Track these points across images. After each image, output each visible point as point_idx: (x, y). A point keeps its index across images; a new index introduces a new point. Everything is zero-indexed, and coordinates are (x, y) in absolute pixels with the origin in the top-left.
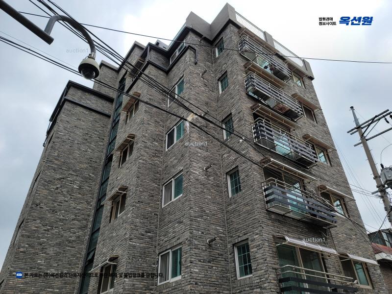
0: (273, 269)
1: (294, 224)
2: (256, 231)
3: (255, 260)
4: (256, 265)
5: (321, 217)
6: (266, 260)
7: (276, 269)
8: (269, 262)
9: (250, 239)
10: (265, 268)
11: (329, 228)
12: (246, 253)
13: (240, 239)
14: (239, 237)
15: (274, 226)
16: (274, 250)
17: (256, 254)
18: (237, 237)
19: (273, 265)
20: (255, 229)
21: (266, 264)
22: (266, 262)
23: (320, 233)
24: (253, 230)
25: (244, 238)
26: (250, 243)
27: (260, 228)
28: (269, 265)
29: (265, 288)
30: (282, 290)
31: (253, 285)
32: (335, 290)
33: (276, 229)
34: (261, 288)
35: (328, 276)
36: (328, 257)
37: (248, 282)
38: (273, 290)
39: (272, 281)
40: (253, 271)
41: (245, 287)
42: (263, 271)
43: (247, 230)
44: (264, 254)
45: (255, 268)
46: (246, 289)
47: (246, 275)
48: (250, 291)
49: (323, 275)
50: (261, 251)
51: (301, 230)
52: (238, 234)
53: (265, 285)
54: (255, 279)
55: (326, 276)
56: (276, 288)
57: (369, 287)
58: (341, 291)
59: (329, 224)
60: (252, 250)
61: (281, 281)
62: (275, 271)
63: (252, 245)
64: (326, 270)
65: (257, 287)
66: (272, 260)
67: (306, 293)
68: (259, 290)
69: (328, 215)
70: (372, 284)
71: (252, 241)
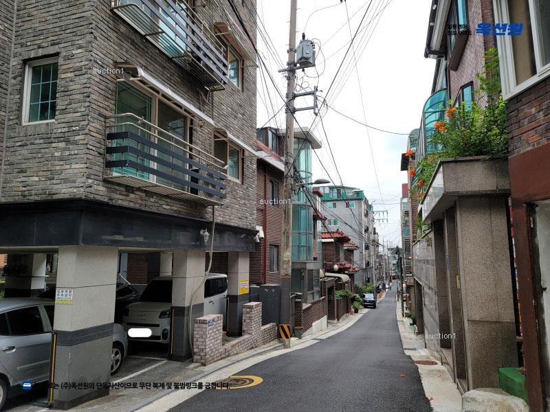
0: (100, 115)
1: (160, 61)
2: (80, 42)
3: (66, 93)
4: (66, 103)
5: (207, 66)
6: (89, 97)
7: (106, 117)
8: (95, 102)
9: (63, 54)
10: (83, 109)
11: (213, 91)
12: (51, 82)
13: (41, 52)
14: (40, 47)
15: (120, 46)
16: (111, 86)
17: (71, 83)
18: (36, 47)
19: (102, 110)
20: (80, 37)
21: (87, 104)
22: (88, 99)
23: (198, 93)
24: (74, 38)
25: (51, 50)
26: (61, 61)
27: (89, 37)
28: (94, 106)
29: (76, 143)
30: (110, 150)
31: (53, 136)
32: (197, 171)
33: (124, 53)
34: (67, 141)
35: (191, 149)
36: (198, 129)
37: (43, 131)
38: (94, 149)
39: (93, 134)
40: (57, 113)
41: (36, 139)
42: (79, 114)
43: (61, 37)
44: (88, 85)
45: (64, 107)
46: (37, 141)
47: (41, 119)
48: (45, 146)
49: (185, 146)
50: (83, 79)
51: (169, 75)
52: (38, 42)
53: (77, 138)
54: (59, 126)
55: (188, 148)
56: (98, 145)
57: (239, 181)
58: (204, 173)
59: (216, 82)
60: (63, 76)
61: (111, 137)
62: (103, 119)
63: (64, 67)
64: (191, 142)
65: (59, 140)
66: (100, 99)
67: (152, 162)
68: (62, 145)
69: (218, 68)
70: (243, 178)
71: (68, 58)
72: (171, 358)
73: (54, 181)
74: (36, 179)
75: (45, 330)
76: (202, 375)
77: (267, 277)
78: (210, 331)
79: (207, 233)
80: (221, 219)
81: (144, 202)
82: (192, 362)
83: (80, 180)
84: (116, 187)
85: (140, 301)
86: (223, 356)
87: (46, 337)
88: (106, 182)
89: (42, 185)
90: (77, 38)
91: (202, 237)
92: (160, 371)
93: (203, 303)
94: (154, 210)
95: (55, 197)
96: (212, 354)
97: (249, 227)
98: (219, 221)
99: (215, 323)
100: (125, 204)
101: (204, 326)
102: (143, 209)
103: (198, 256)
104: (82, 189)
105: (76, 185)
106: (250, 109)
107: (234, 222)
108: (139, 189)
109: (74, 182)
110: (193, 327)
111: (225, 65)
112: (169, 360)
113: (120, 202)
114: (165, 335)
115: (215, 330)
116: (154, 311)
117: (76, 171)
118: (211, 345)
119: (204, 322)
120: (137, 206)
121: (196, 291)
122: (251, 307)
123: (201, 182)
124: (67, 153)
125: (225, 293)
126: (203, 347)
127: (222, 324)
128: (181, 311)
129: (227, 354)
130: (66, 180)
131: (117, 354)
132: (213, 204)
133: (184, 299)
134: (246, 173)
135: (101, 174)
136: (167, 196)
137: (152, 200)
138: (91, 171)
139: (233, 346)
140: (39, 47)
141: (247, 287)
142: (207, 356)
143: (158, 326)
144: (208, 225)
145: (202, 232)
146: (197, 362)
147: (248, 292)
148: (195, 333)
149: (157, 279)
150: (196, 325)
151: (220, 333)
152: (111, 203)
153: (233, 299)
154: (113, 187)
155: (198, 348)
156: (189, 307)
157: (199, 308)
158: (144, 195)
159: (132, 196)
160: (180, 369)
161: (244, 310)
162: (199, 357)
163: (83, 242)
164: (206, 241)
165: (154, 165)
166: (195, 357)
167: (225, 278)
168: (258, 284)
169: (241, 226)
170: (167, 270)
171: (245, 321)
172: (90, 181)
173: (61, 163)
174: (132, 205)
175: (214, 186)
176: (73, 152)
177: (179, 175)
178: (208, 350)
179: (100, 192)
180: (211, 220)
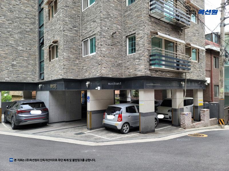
0: (147, 50)
1: (165, 25)
2: (141, 28)
3: (138, 45)
5: (182, 22)
6: (144, 45)
7: (149, 50)
8: (146, 46)
9: (137, 33)
10: (143, 49)
11: (184, 29)
12: (134, 42)
13: (131, 33)
15: (152, 26)
16: (150, 40)
17: (139, 42)
18: (129, 32)
19: (148, 48)
21: (144, 47)
23: (178, 31)
25: (133, 32)
26: (136, 36)
27: (144, 27)
28: (146, 48)
29: (141, 60)
30: (151, 60)
31: (135, 58)
32: (178, 62)
33: (153, 28)
34: (139, 59)
35: (176, 54)
36: (179, 45)
37: (133, 57)
38: (146, 60)
39: (146, 56)
40: (136, 51)
41: (131, 59)
42: (142, 51)
43: (136, 28)
44: (144, 42)
45: (138, 49)
46: (132, 60)
47: (132, 53)
48: (133, 61)
49: (174, 54)
50: (142, 40)
51: (167, 29)
52: (130, 30)
53: (142, 58)
54: (137, 55)
55: (175, 54)
56: (147, 59)
57: (197, 62)
58: (181, 62)
59: (185, 26)
60: (137, 40)
61: (151, 56)
62: (148, 51)
63: (137, 37)
64: (176, 52)
65: (137, 59)
66: (148, 45)
67: (163, 62)
68: (138, 60)
69: (187, 20)
70: (198, 60)
71: (138, 34)
72: (173, 125)
73: (136, 71)
74: (132, 71)
75: (137, 112)
76: (184, 132)
77: (213, 99)
78: (187, 118)
79: (183, 83)
80: (189, 77)
81: (161, 75)
82: (180, 127)
83: (143, 70)
84: (153, 71)
85: (161, 106)
86: (192, 127)
87: (137, 114)
88: (150, 70)
89: (133, 72)
90: (140, 27)
91: (182, 85)
92: (169, 129)
93: (183, 108)
94: (164, 77)
95: (137, 76)
96: (188, 126)
97: (202, 79)
98: (188, 78)
99: (188, 115)
100: (156, 76)
101: (184, 115)
102: (161, 77)
103: (181, 91)
104: (144, 73)
105: (142, 72)
106: (202, 30)
107: (195, 78)
108: (160, 71)
109: (142, 71)
110: (180, 116)
111: (189, 18)
112: (172, 126)
113: (154, 75)
114: (170, 118)
115: (188, 117)
116: (166, 110)
117: (142, 68)
118: (187, 122)
119: (184, 114)
120: (159, 76)
121: (181, 103)
122: (204, 111)
123: (180, 65)
124: (139, 63)
125: (193, 105)
126: (184, 123)
127: (191, 116)
128: (175, 110)
129: (194, 126)
130: (139, 71)
131: (155, 121)
132: (186, 73)
133: (176, 106)
134: (200, 57)
135: (148, 68)
136: (168, 72)
137: (164, 73)
138: (146, 67)
139: (196, 124)
140: (130, 32)
141: (202, 103)
142: (186, 126)
143: (168, 114)
144: (184, 80)
145: (181, 83)
146: (182, 128)
147: (203, 105)
148: (181, 118)
149: (166, 99)
150: (181, 115)
151: (191, 119)
152: (152, 76)
153: (196, 107)
154: (152, 71)
155: (182, 123)
156: (178, 109)
157: (182, 110)
158: (161, 72)
159: (157, 73)
160: (176, 129)
161: (201, 111)
162: (183, 126)
163: (145, 88)
164: (183, 86)
165: (164, 63)
166: (181, 126)
167: (192, 99)
168: (208, 102)
169: (198, 79)
170: (169, 96)
171: (202, 116)
172: (146, 70)
173: (138, 66)
174: (157, 76)
175: (185, 66)
176: (141, 62)
177: (172, 64)
178: (186, 124)
179: (148, 73)
180: (185, 78)
